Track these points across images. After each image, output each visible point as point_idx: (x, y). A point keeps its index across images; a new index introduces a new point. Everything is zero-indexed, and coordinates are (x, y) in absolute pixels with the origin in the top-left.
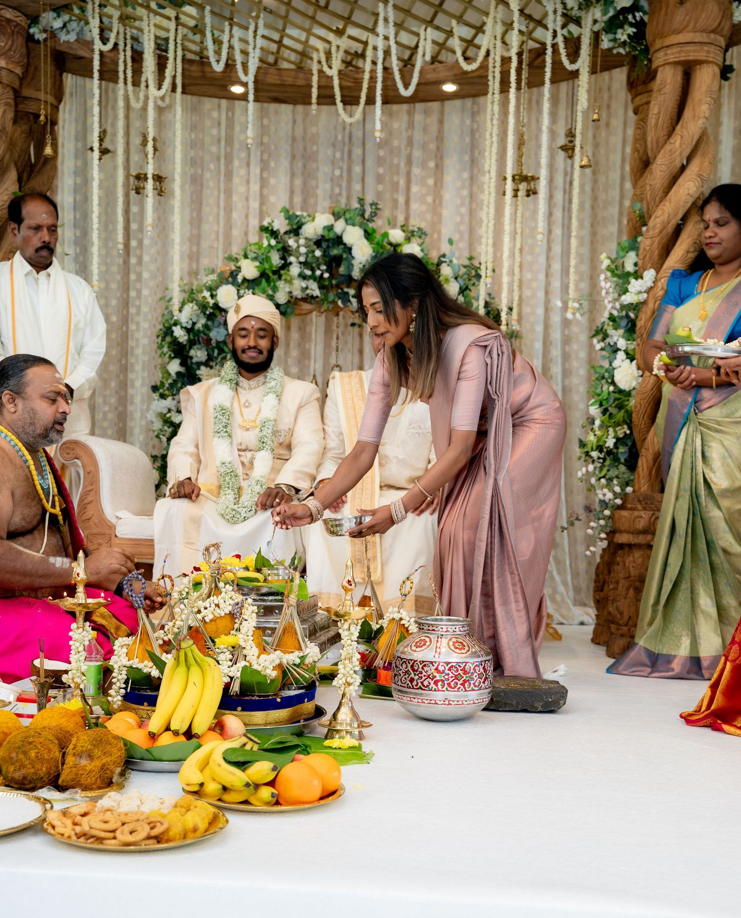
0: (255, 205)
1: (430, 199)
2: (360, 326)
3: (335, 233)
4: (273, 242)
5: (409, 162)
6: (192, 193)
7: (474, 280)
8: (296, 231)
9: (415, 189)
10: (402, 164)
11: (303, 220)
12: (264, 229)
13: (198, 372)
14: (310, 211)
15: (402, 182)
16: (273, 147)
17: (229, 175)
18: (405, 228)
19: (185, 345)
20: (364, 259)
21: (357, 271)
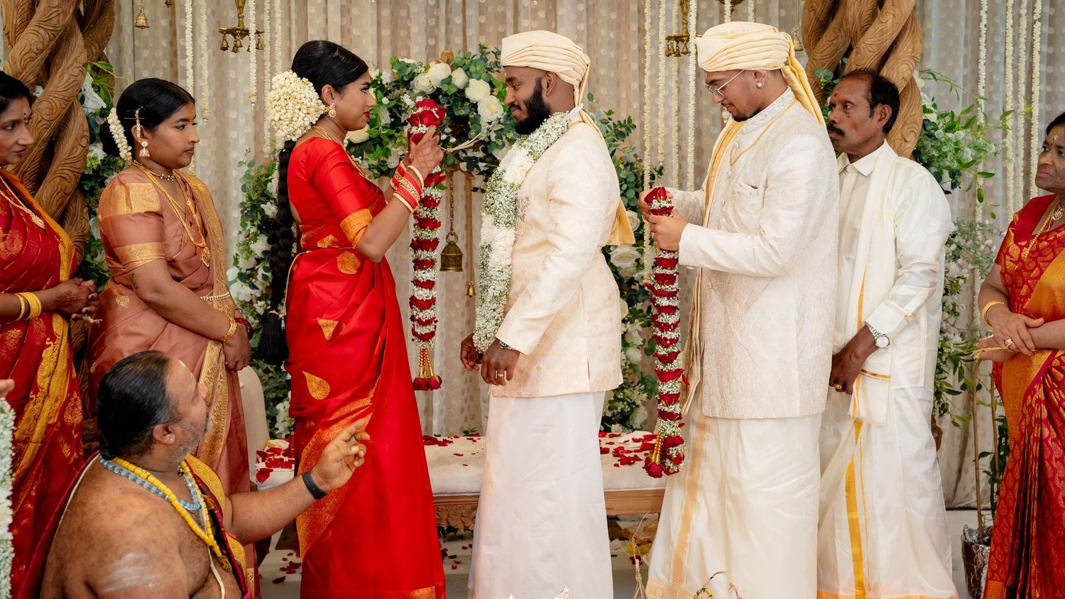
3: (456, 86)
4: (385, 100)
8: (405, 82)
11: (416, 71)
20: (493, 118)
21: (485, 131)
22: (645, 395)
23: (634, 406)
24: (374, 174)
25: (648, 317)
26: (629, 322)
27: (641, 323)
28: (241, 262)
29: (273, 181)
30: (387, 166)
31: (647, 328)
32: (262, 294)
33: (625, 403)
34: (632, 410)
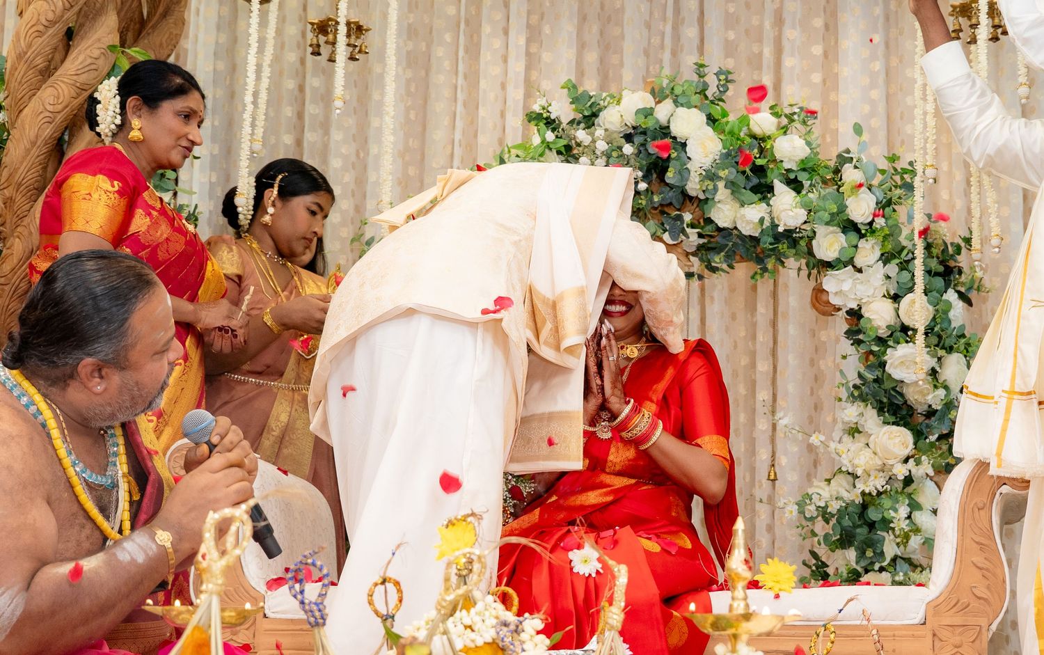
0: (516, 94)
1: (817, 78)
2: (701, 277)
3: (657, 121)
4: (550, 136)
5: (779, 21)
6: (408, 81)
7: (898, 192)
8: (590, 120)
9: (789, 62)
10: (767, 25)
11: (602, 102)
12: (534, 118)
14: (613, 90)
15: (768, 52)
16: (548, 4)
17: (474, 50)
18: (778, 109)
20: (707, 162)
21: (697, 180)
27: (932, 461)
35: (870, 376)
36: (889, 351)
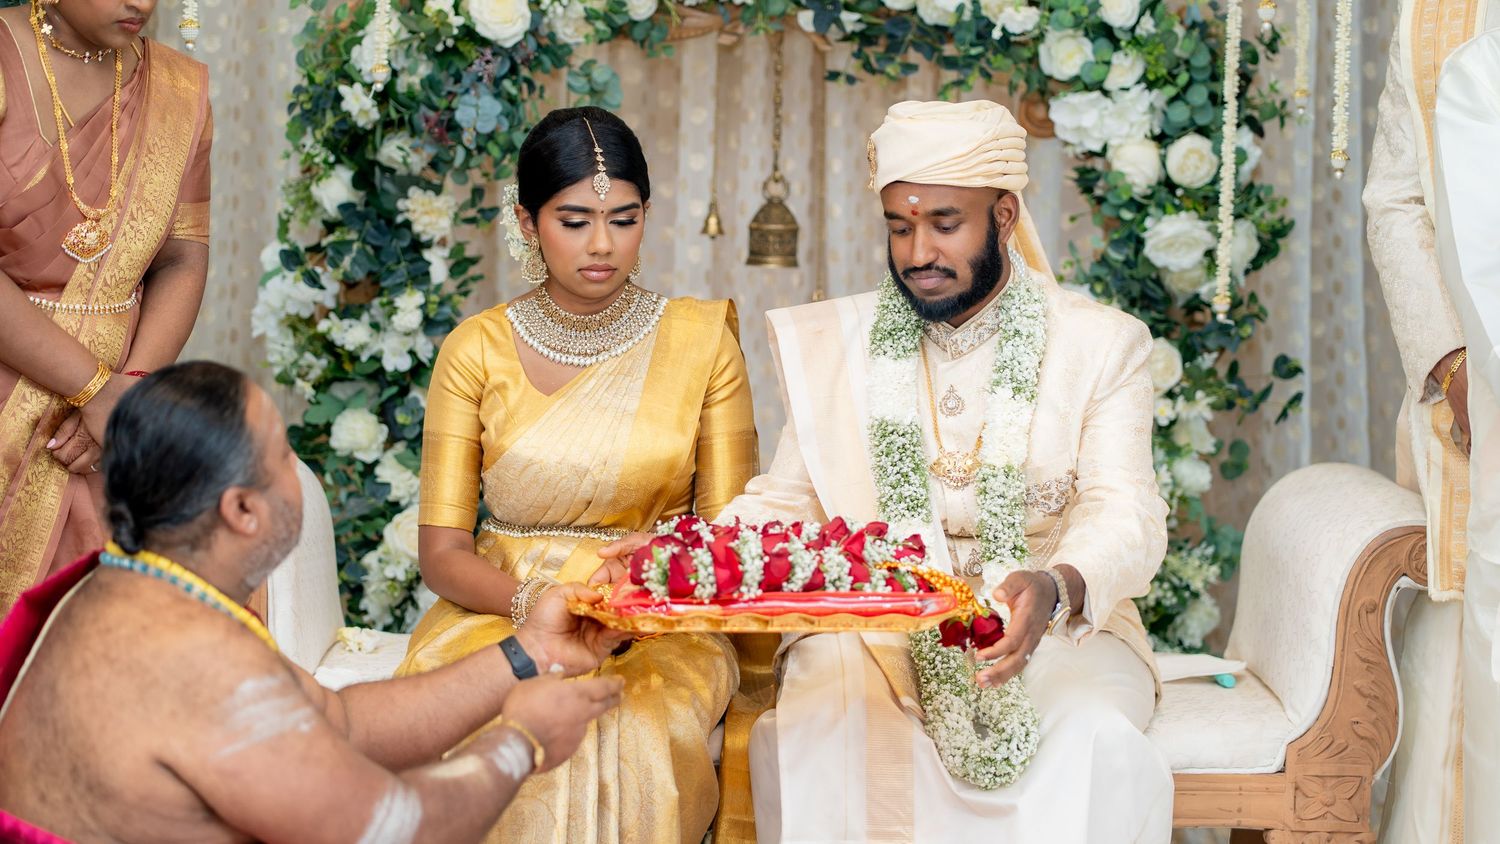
13: (401, 204)
19: (373, 131)
22: (1215, 569)
23: (1187, 594)
24: (597, 31)
25: (1229, 386)
26: (1181, 400)
27: (1211, 399)
28: (294, 226)
29: (364, 42)
30: (626, 13)
31: (1224, 412)
32: (338, 303)
33: (1166, 585)
34: (1183, 603)
35: (1116, 256)
36: (1148, 222)
